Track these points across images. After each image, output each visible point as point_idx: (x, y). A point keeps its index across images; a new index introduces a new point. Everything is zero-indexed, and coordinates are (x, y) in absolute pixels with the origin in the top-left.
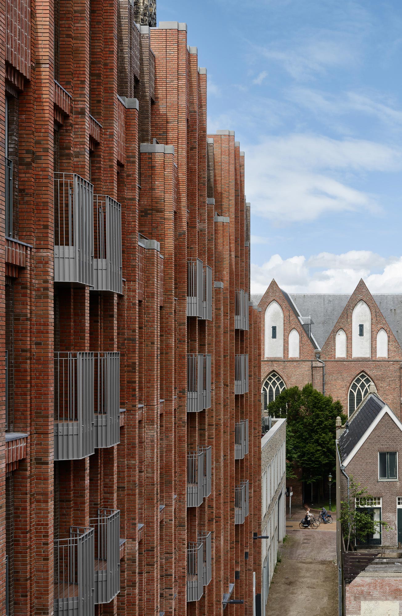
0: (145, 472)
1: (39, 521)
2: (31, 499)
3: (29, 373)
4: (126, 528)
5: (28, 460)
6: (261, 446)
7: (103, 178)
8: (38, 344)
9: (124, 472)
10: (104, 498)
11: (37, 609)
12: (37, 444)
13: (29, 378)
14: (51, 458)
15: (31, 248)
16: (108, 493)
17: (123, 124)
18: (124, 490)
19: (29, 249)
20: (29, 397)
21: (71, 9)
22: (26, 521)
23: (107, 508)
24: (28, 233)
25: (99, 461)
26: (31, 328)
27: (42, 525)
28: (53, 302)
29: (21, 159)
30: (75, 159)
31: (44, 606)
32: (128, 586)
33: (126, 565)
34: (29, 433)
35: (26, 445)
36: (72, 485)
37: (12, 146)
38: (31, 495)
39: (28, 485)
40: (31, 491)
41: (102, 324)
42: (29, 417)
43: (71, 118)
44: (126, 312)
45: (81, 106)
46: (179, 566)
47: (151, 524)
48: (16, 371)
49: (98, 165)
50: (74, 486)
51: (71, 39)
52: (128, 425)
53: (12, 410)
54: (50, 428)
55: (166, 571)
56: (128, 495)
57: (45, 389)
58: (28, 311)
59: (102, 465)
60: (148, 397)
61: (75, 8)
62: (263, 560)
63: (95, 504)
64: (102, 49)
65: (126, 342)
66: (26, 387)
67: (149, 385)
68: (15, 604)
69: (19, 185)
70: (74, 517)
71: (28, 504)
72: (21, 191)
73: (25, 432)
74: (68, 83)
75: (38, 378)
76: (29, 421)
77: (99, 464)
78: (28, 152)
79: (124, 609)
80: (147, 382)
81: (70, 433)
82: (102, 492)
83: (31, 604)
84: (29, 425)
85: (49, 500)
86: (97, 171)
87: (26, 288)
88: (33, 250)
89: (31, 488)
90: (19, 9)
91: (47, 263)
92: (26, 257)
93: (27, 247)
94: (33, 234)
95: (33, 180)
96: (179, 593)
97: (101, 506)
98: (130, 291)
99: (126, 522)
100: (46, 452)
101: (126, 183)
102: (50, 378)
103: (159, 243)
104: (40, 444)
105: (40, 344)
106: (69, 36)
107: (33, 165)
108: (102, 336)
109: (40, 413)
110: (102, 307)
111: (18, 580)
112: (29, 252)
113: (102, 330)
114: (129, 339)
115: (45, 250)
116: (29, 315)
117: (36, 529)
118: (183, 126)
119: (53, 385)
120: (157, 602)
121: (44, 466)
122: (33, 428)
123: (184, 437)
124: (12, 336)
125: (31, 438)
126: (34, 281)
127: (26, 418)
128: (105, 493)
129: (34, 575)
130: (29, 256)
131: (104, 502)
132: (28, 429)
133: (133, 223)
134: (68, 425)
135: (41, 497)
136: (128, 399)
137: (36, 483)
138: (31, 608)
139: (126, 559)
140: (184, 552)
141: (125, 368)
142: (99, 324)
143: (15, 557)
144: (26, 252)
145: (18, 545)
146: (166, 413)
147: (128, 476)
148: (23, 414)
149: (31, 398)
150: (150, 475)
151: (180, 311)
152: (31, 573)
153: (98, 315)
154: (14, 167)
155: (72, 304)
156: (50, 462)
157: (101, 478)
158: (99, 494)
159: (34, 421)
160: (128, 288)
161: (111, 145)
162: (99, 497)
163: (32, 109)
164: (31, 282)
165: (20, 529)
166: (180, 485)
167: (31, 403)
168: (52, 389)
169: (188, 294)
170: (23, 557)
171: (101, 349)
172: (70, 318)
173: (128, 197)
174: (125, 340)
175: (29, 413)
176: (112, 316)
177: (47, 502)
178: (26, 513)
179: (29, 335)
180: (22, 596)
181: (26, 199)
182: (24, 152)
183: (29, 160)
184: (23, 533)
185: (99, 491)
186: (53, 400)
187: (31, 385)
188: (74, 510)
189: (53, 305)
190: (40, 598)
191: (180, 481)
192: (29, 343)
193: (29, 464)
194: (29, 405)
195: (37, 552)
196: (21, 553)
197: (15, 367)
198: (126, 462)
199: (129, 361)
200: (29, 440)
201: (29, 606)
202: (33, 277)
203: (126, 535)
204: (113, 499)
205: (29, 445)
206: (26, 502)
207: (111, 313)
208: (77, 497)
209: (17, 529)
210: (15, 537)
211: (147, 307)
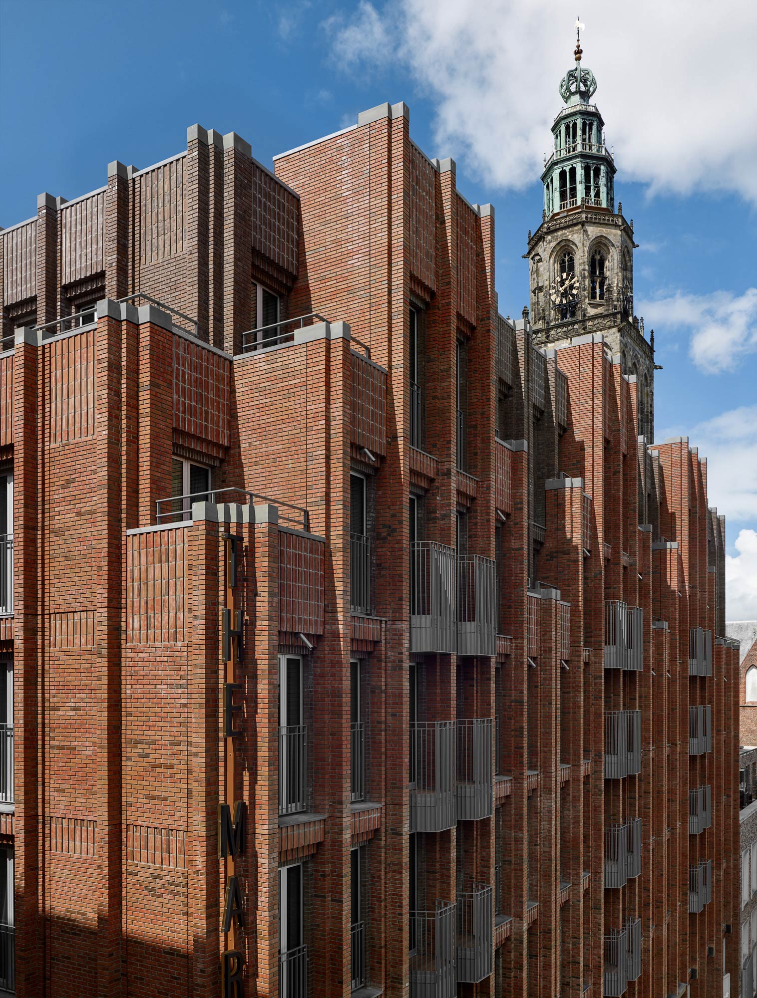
0: (542, 845)
1: (394, 891)
2: (386, 868)
3: (383, 745)
4: (513, 905)
5: (383, 831)
6: (738, 818)
7: (480, 533)
8: (394, 715)
9: (511, 844)
10: (482, 872)
11: (393, 978)
12: (393, 815)
13: (383, 750)
14: (406, 829)
15: (386, 622)
16: (485, 867)
17: (509, 470)
18: (510, 864)
19: (384, 622)
20: (383, 768)
21: (437, 369)
22: (380, 890)
23: (484, 882)
24: (384, 607)
25: (475, 833)
26: (386, 700)
27: (397, 895)
28: (408, 673)
29: (379, 534)
30: (442, 522)
31: (399, 975)
32: (515, 968)
33: (513, 945)
34: (383, 804)
35: (381, 816)
36: (438, 856)
37: (370, 523)
38: (386, 865)
39: (383, 854)
40: (386, 861)
41: (479, 688)
42: (383, 788)
43: (437, 480)
44: (513, 672)
45: (446, 467)
46: (594, 954)
47: (548, 904)
48: (372, 742)
49: (474, 521)
50: (440, 858)
51: (437, 401)
52: (515, 795)
53: (368, 781)
54: (404, 799)
55: (573, 957)
56: (515, 870)
57: (400, 760)
58: (383, 684)
59: (479, 838)
60: (544, 762)
61: (442, 368)
62: (743, 961)
63: (470, 878)
64: (480, 398)
65: (513, 704)
66: (381, 758)
67: (546, 749)
68: (371, 969)
69: (376, 560)
70: (440, 889)
71: (383, 873)
72: (379, 565)
73: (380, 802)
74: (435, 446)
75: (393, 749)
76: (383, 792)
77: (475, 836)
78: (384, 526)
79: (510, 992)
80: (544, 747)
81: (428, 804)
82: (479, 865)
83: (386, 972)
84: (383, 795)
85: (404, 871)
86: (474, 527)
87: (381, 661)
88: (388, 623)
89: (386, 857)
90: (372, 390)
91: (401, 634)
92: (381, 630)
93: (381, 621)
94: (388, 607)
95: (389, 554)
96: (594, 984)
97: (477, 879)
98: (517, 649)
99: (513, 899)
100: (401, 822)
101: (513, 532)
102: (404, 749)
103: (559, 592)
104: (396, 815)
105: (395, 715)
106: (435, 398)
107: (389, 538)
108: (479, 701)
109: (395, 784)
110: (479, 671)
111: (374, 946)
112: (383, 626)
113: (479, 694)
114: (516, 701)
115: (400, 622)
116: (383, 688)
117: (392, 898)
118: (599, 452)
119: (408, 756)
120: (556, 991)
121: (398, 837)
122: (389, 798)
123: (600, 807)
124: (368, 708)
125: (386, 808)
126: (389, 653)
127: (380, 789)
128: (482, 866)
129: (390, 944)
130: (383, 630)
131: (481, 876)
132: (383, 800)
133: (521, 575)
134: (425, 797)
135: (395, 867)
136: (515, 766)
137: (392, 853)
138: (386, 975)
139: (513, 939)
140: (600, 939)
141: (513, 733)
142: (475, 688)
143: (372, 923)
144: (381, 626)
145: (374, 912)
146: (574, 779)
147: (515, 850)
148: (378, 785)
149: (386, 769)
150: (546, 849)
151: (596, 663)
152: (386, 941)
153: (473, 679)
154: (371, 543)
155: (438, 670)
156: (404, 834)
157: (477, 851)
158: (474, 867)
159: (389, 791)
160: (516, 646)
161: (488, 498)
162: (475, 870)
163: (388, 484)
164: (386, 654)
165: (376, 897)
166: (595, 862)
167: (386, 773)
168: (407, 760)
169: (606, 642)
170: (378, 924)
171: (477, 715)
172: (436, 686)
173: (516, 547)
174: (512, 701)
175: (383, 784)
176: (489, 679)
177: (401, 873)
178: (380, 882)
179: (383, 707)
180: (378, 963)
181: (383, 572)
182: (381, 526)
183: (385, 534)
184: (378, 901)
185: (475, 864)
186: (408, 771)
187: (386, 757)
188: (441, 882)
189: (408, 676)
190: (396, 967)
191: (596, 857)
192: (383, 715)
193: (383, 835)
194: (383, 776)
195: (392, 921)
196: (376, 920)
197: (372, 738)
198: (513, 834)
199: (517, 724)
200: (383, 811)
201: (383, 973)
202: (388, 648)
203: (513, 913)
204: (489, 873)
205: (383, 815)
206: (380, 871)
207: (488, 676)
208: (443, 869)
209: (373, 896)
210: (372, 904)
211: (544, 663)
